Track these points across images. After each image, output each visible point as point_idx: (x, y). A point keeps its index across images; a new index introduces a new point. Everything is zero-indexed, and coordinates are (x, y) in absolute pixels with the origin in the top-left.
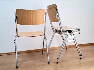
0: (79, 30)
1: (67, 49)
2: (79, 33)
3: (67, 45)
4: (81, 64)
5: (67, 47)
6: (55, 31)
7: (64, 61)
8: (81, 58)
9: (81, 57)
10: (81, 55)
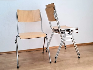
0: (77, 29)
1: (66, 48)
2: (77, 32)
3: (66, 44)
4: (79, 63)
5: (66, 46)
6: (53, 30)
7: (62, 61)
8: (79, 58)
9: (79, 56)
10: (79, 55)
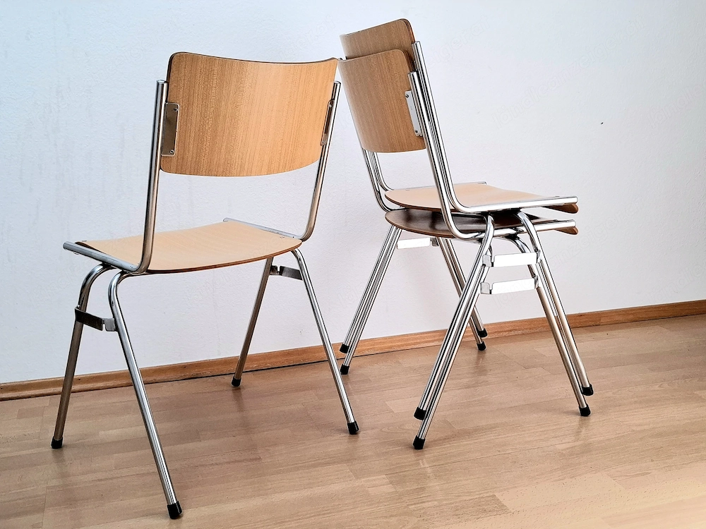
0: (570, 209)
2: (572, 231)
8: (585, 412)
